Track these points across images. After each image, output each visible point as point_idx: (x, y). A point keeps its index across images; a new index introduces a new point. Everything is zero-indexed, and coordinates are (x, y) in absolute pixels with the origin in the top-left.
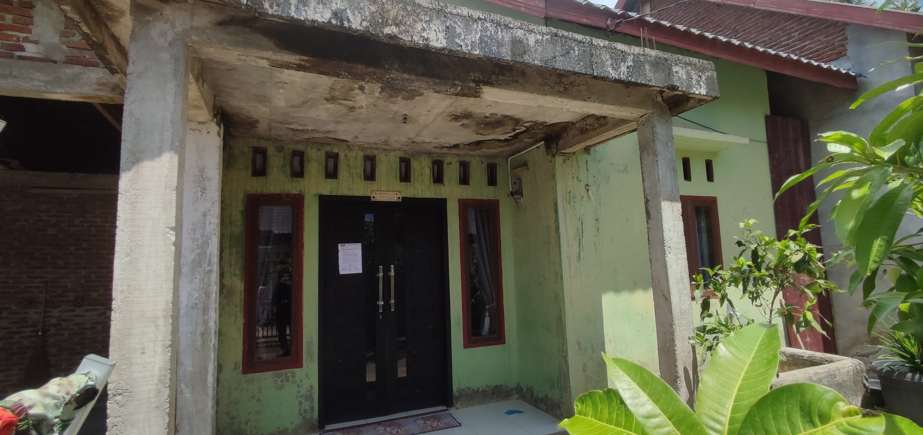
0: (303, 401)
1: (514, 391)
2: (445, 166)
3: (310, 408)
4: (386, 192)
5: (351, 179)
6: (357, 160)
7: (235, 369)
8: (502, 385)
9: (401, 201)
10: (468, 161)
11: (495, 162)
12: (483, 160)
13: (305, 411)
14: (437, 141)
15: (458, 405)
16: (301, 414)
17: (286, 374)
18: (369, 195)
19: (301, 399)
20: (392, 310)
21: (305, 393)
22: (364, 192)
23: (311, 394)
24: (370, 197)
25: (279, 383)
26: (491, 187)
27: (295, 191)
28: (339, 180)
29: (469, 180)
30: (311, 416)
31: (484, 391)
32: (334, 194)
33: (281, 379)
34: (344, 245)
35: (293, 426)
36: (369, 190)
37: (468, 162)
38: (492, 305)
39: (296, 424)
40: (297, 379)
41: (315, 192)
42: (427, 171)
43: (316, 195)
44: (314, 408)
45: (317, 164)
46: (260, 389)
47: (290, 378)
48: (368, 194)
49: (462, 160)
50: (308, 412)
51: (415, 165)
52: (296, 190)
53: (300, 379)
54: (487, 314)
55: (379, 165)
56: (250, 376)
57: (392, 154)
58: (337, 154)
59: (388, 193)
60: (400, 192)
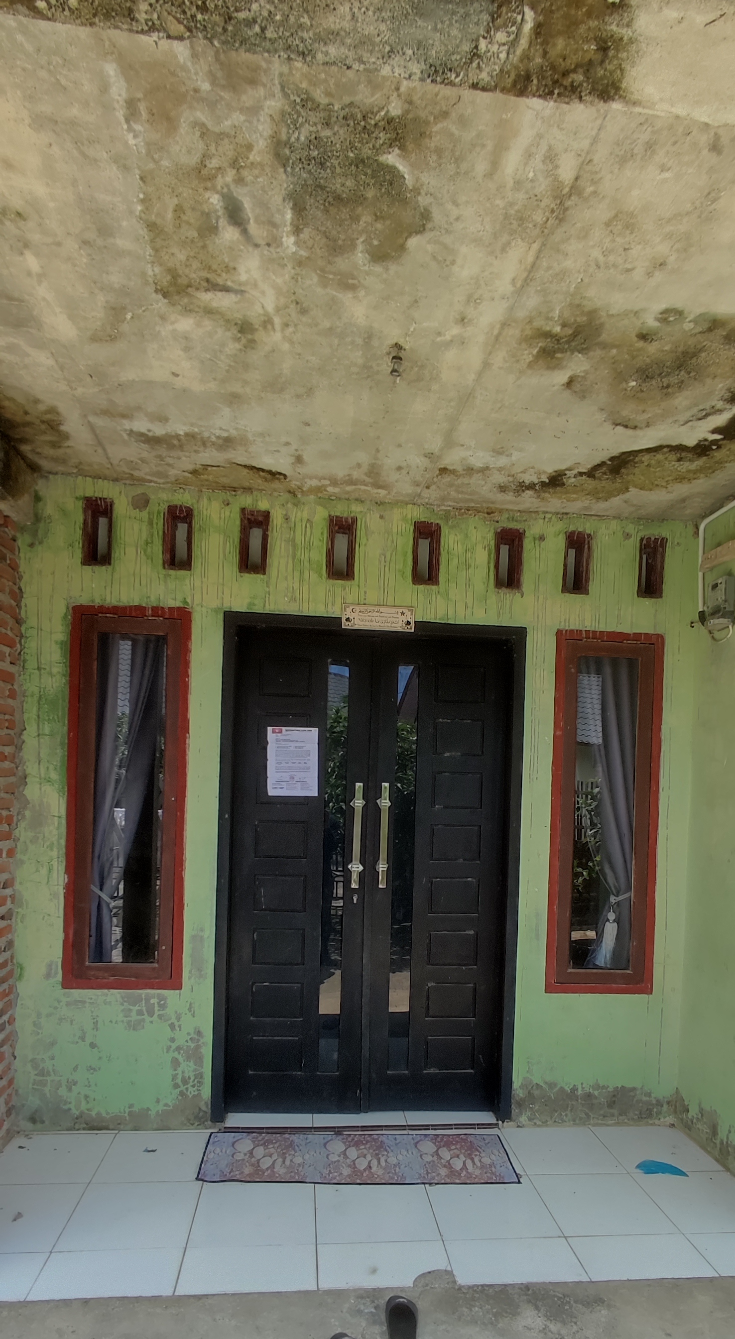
0: (181, 1059)
1: (665, 1106)
2: (527, 544)
3: (196, 1077)
4: (376, 609)
5: (297, 574)
6: (311, 527)
7: (48, 976)
8: (634, 1089)
9: (413, 630)
10: (588, 532)
11: (664, 535)
12: (631, 528)
13: (185, 1081)
14: (502, 461)
15: (523, 1119)
16: (176, 1086)
17: (147, 1000)
18: (337, 614)
19: (176, 1055)
20: (380, 886)
21: (186, 1044)
22: (326, 605)
23: (198, 1047)
24: (340, 619)
25: (134, 1017)
26: (647, 602)
27: (171, 602)
28: (269, 577)
29: (587, 580)
30: (196, 1093)
31: (589, 1096)
32: (258, 609)
33: (137, 1008)
34: (281, 732)
35: (160, 1107)
36: (339, 601)
37: (589, 536)
38: (626, 896)
39: (166, 1105)
40: (170, 1011)
41: (215, 604)
42: (482, 558)
43: (216, 611)
44: (201, 1077)
45: (222, 536)
46: (96, 1023)
47: (156, 1008)
48: (334, 611)
49: (572, 528)
50: (191, 1084)
51: (450, 540)
52: (175, 599)
53: (176, 1012)
54: (611, 916)
55: (363, 541)
56: (77, 993)
57: (396, 514)
58: (267, 515)
59: (382, 609)
60: (411, 608)
